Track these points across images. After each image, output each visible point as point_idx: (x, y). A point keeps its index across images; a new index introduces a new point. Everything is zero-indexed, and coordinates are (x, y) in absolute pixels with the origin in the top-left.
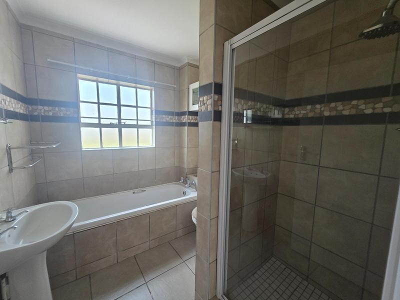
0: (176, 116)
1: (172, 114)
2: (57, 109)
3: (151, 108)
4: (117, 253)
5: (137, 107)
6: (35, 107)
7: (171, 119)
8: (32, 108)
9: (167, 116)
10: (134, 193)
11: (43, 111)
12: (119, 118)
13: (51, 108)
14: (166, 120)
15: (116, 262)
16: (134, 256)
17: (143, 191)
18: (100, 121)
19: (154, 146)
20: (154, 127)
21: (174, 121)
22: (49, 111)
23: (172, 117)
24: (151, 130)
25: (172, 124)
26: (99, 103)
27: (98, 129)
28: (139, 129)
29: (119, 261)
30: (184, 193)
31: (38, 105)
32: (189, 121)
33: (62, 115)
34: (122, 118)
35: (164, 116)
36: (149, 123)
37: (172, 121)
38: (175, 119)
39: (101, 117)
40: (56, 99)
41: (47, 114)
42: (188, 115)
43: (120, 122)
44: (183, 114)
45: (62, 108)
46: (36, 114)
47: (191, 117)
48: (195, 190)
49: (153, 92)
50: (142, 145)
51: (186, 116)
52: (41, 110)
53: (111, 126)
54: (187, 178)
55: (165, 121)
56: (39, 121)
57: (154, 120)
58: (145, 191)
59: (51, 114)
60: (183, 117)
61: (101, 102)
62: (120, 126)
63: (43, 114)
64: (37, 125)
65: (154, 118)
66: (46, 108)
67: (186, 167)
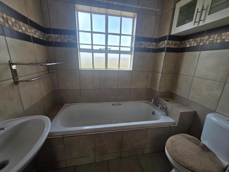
0: (154, 42)
1: (150, 40)
2: (63, 36)
3: (132, 36)
4: (95, 156)
5: (120, 35)
6: (49, 35)
7: (149, 45)
8: (48, 36)
9: (145, 42)
10: (113, 105)
11: (54, 38)
12: (106, 45)
13: (59, 36)
14: (145, 46)
15: (94, 161)
16: (108, 160)
17: (119, 104)
18: (92, 47)
19: (131, 69)
20: (133, 53)
21: (152, 47)
22: (58, 38)
23: (150, 43)
24: (130, 55)
25: (149, 50)
26: (92, 32)
27: (91, 54)
28: (121, 54)
29: (96, 161)
30: (153, 113)
31: (51, 33)
32: (168, 46)
33: (66, 41)
34: (108, 45)
35: (143, 42)
36: (129, 49)
37: (149, 47)
38: (153, 46)
39: (93, 44)
40: (62, 28)
41: (57, 40)
42: (169, 40)
43: (106, 48)
44: (163, 39)
45: (66, 36)
46: (50, 40)
47: (171, 42)
48: (165, 114)
49: (136, 20)
50: (122, 68)
51: (166, 41)
52: (53, 37)
53: (100, 51)
54: (157, 100)
55: (143, 47)
56: (53, 46)
57: (133, 46)
58: (121, 104)
59: (59, 40)
60: (161, 43)
61: (93, 30)
62: (107, 51)
63: (54, 41)
64: (51, 48)
65: (133, 44)
66: (56, 36)
67: (157, 90)
